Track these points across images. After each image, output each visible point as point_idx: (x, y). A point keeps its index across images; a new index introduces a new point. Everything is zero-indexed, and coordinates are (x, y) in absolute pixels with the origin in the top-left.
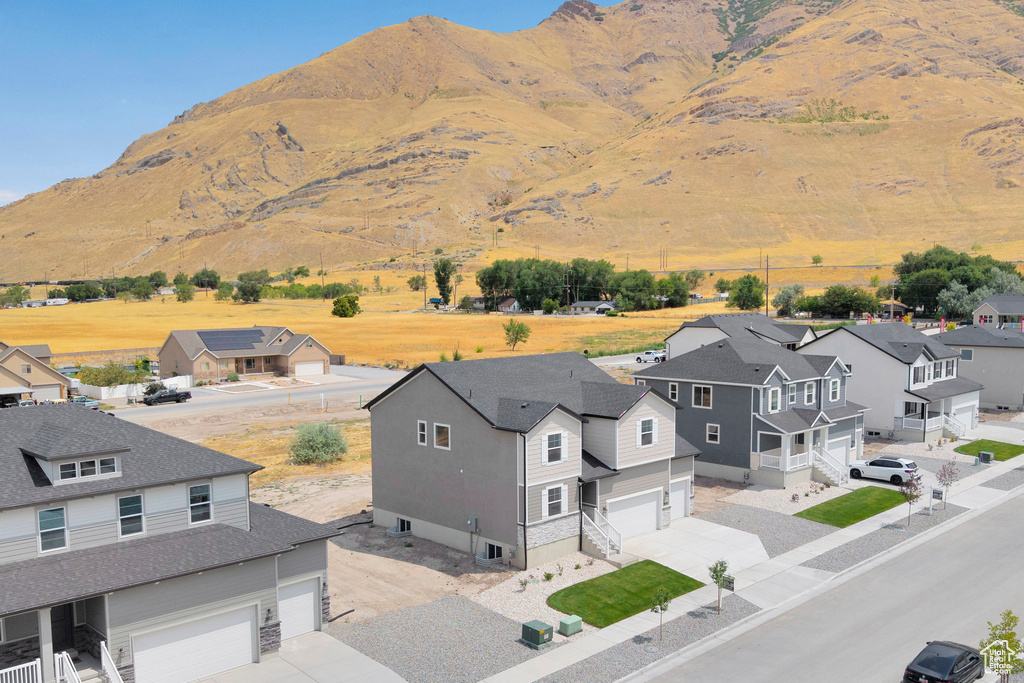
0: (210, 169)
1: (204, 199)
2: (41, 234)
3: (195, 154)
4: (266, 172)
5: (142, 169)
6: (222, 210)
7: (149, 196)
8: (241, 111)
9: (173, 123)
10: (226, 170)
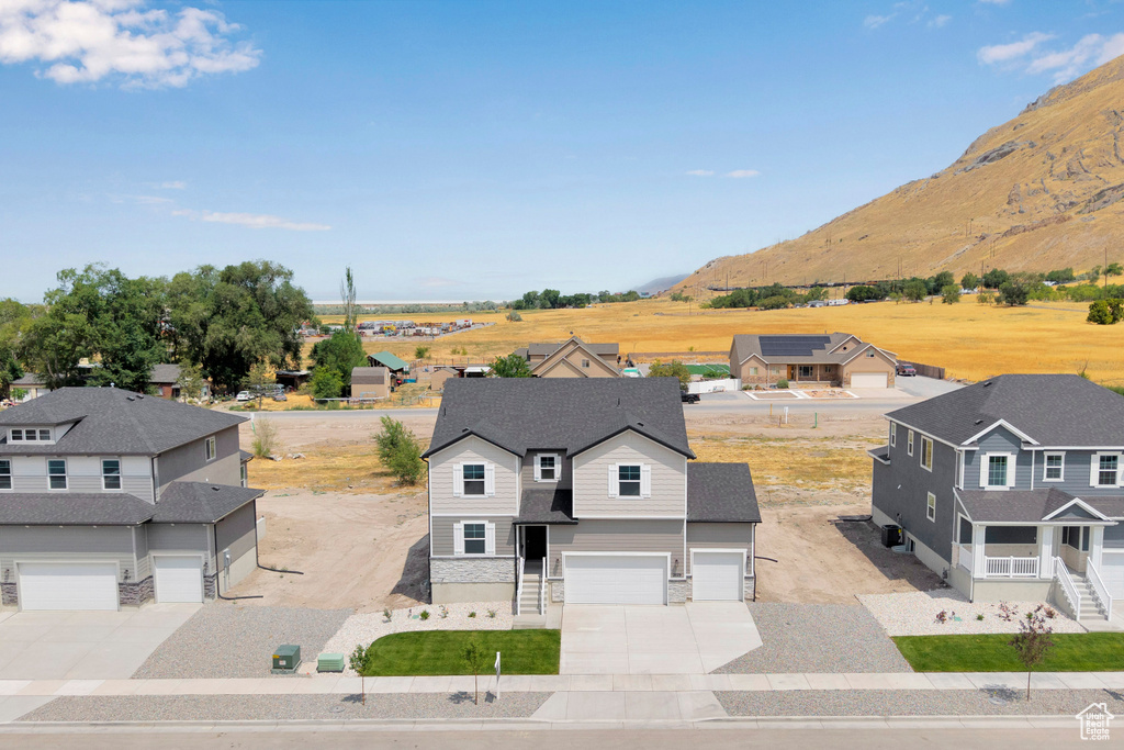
0: (1052, 158)
1: (1035, 192)
2: (873, 236)
3: (1039, 144)
4: (1116, 155)
5: (981, 165)
6: (1053, 203)
7: (981, 193)
8: (1102, 88)
9: (1025, 112)
10: (1068, 157)
